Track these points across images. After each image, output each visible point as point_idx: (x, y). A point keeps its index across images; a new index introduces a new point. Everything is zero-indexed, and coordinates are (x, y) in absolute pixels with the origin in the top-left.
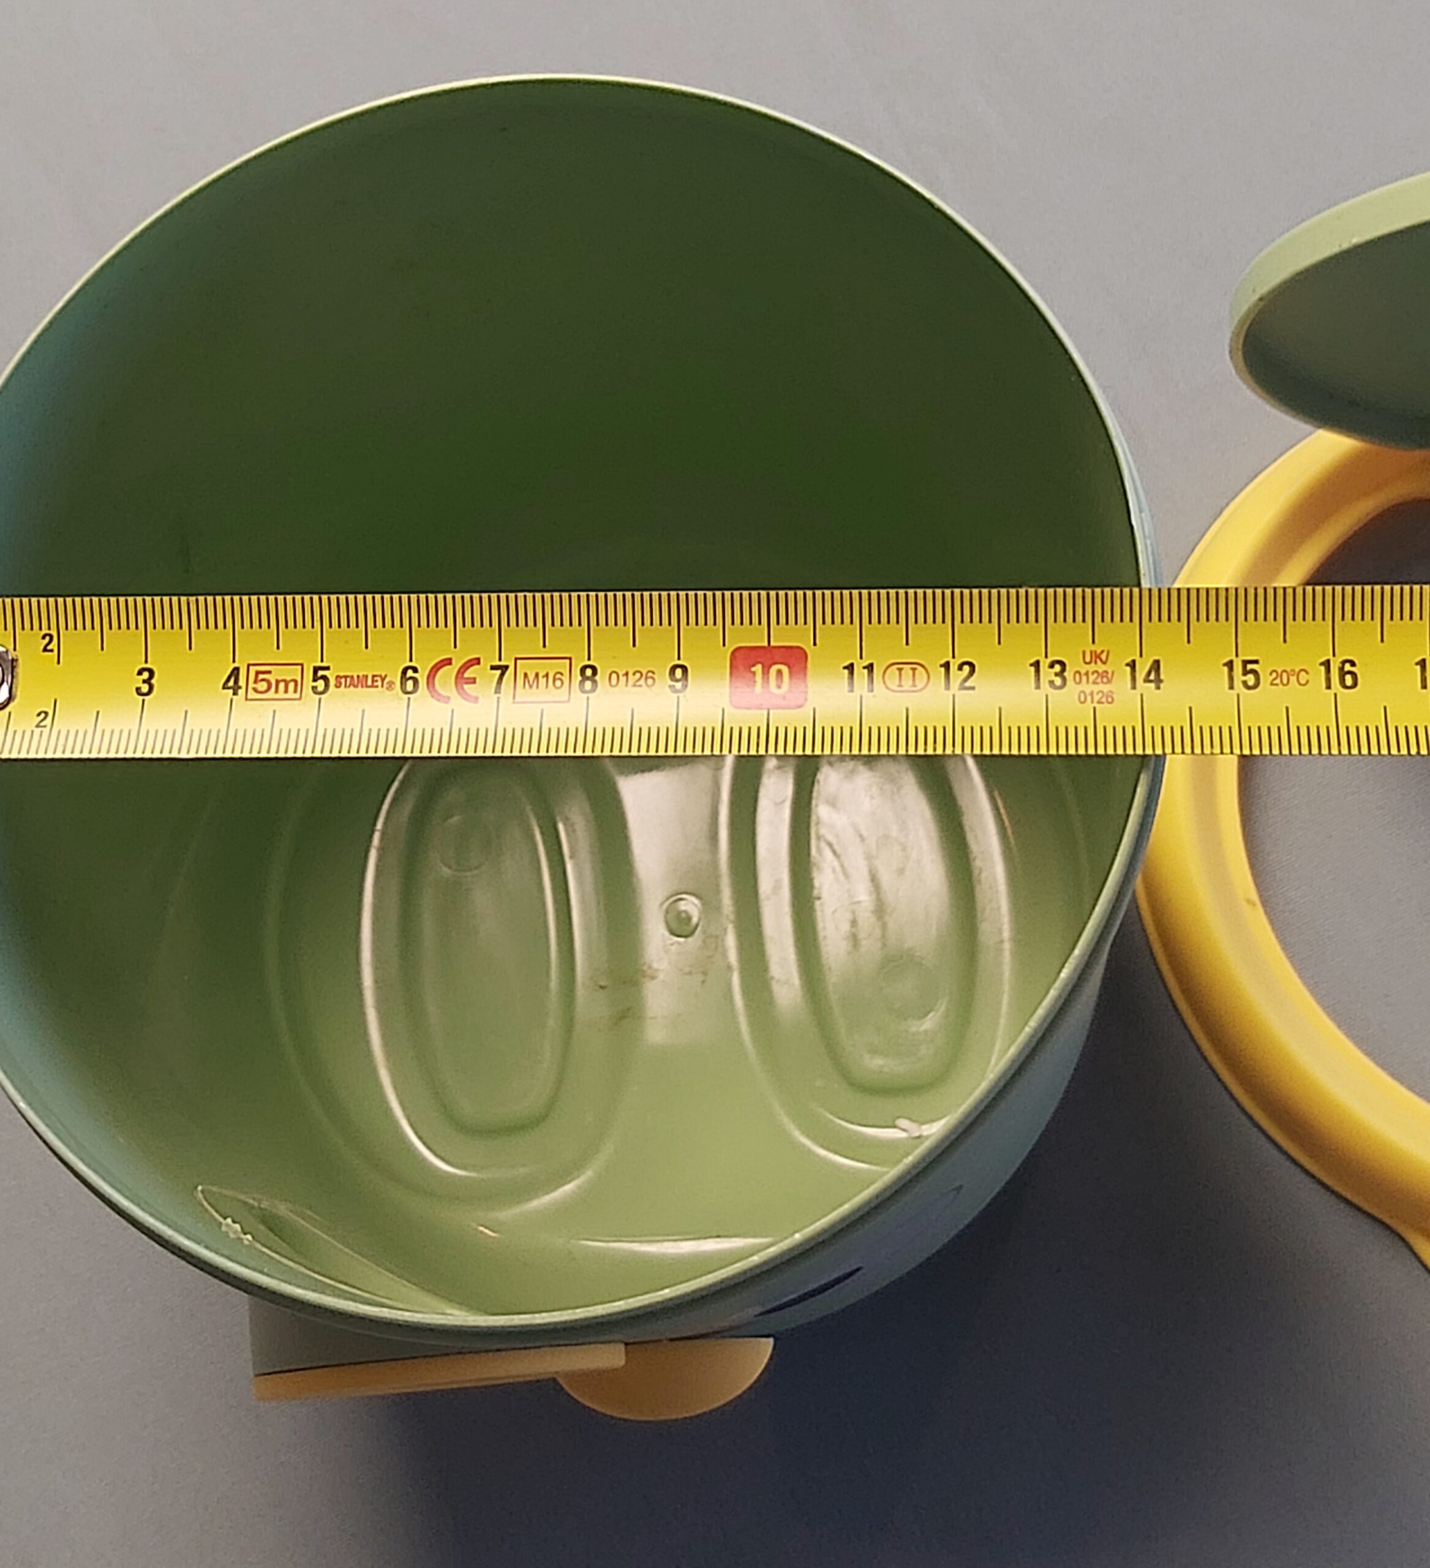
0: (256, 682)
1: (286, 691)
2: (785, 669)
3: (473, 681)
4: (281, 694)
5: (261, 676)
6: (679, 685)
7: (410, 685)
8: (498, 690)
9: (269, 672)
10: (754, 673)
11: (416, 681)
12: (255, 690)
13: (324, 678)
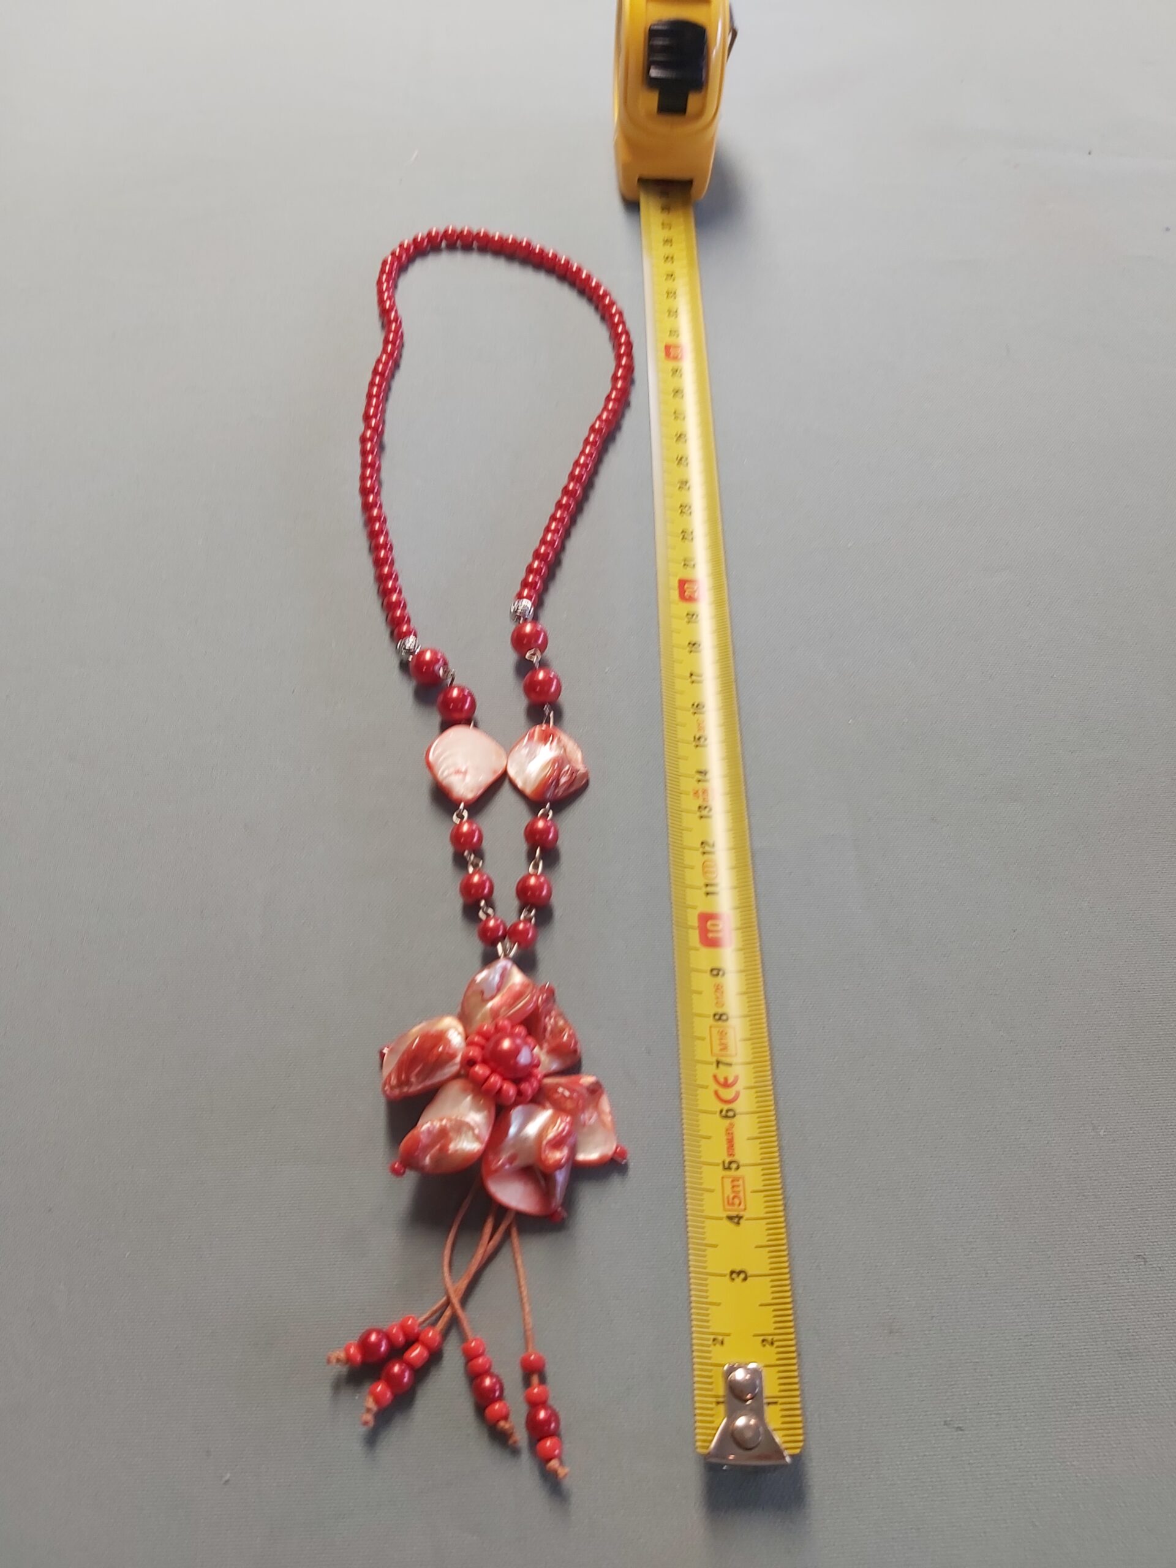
0: (733, 1204)
1: (738, 1186)
2: (709, 923)
3: (726, 1079)
4: (741, 1188)
5: (731, 1201)
6: (721, 973)
7: (731, 1114)
8: (730, 1065)
9: (728, 1197)
10: (712, 938)
11: (727, 1111)
12: (740, 1204)
13: (730, 1163)
